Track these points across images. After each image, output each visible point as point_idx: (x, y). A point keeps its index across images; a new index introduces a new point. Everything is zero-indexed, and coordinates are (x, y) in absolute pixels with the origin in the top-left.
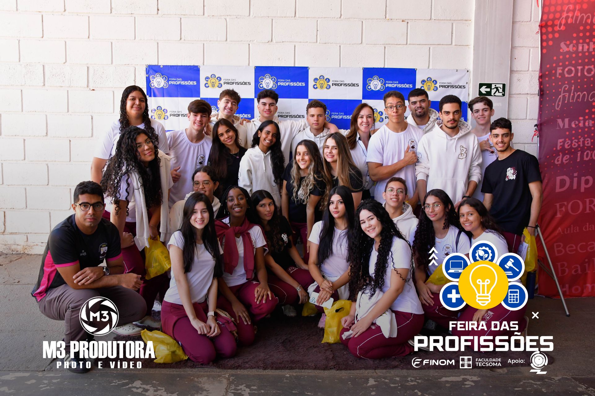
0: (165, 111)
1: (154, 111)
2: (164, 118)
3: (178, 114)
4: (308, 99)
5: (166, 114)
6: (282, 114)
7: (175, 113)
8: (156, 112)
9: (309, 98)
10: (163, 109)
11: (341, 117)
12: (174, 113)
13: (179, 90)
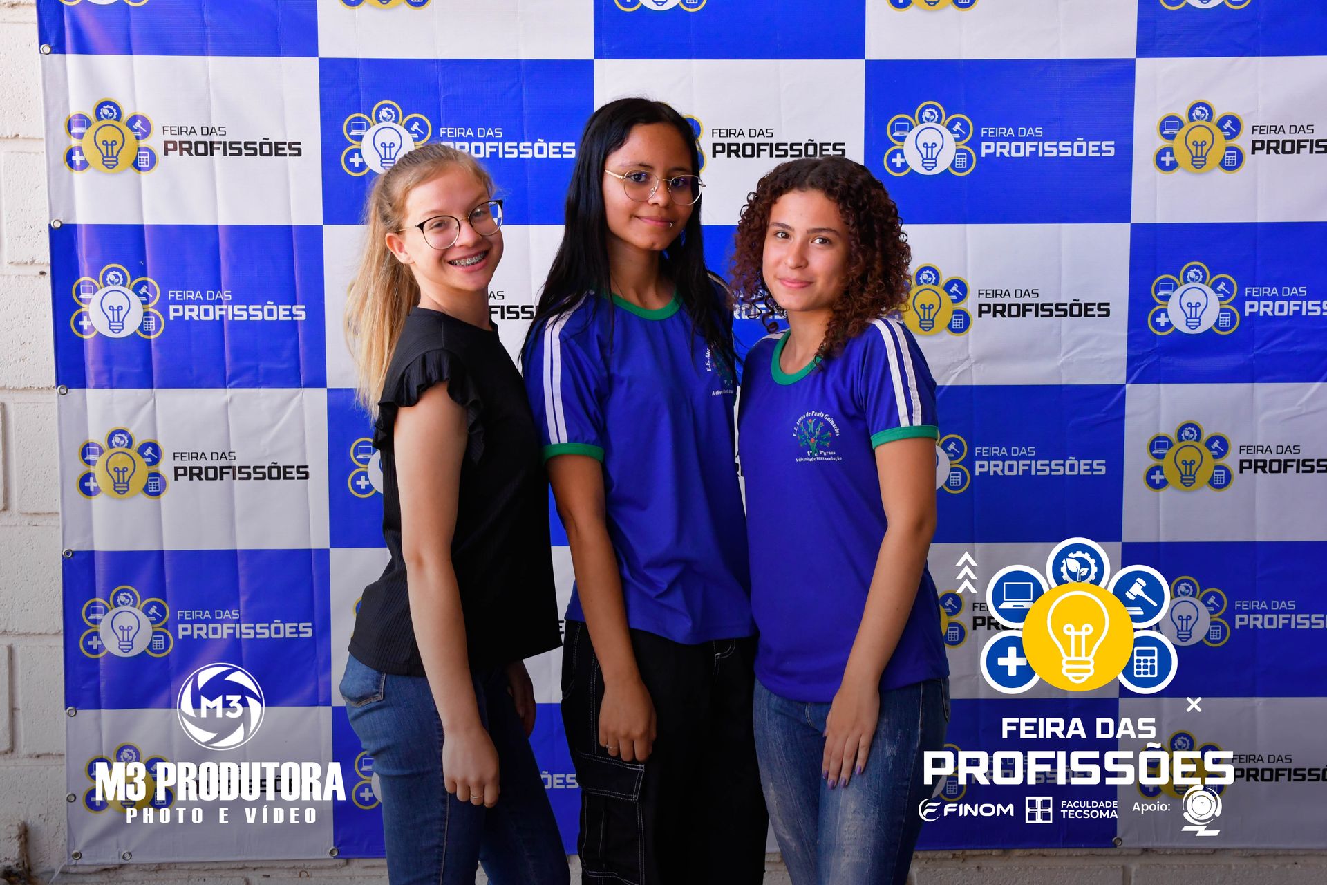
0: (138, 125)
1: (81, 125)
2: (136, 165)
3: (207, 139)
4: (863, 62)
5: (142, 143)
6: (732, 140)
7: (193, 138)
8: (89, 133)
9: (867, 58)
10: (126, 115)
11: (1026, 149)
12: (184, 137)
13: (207, 18)
